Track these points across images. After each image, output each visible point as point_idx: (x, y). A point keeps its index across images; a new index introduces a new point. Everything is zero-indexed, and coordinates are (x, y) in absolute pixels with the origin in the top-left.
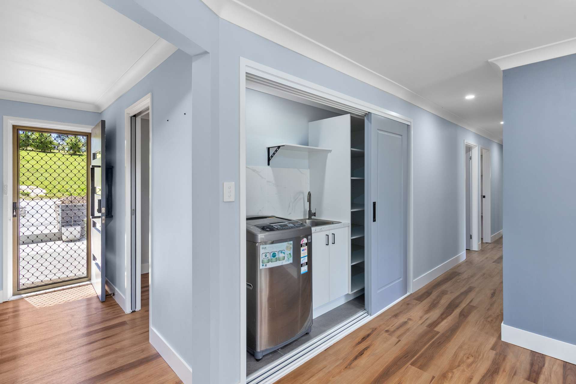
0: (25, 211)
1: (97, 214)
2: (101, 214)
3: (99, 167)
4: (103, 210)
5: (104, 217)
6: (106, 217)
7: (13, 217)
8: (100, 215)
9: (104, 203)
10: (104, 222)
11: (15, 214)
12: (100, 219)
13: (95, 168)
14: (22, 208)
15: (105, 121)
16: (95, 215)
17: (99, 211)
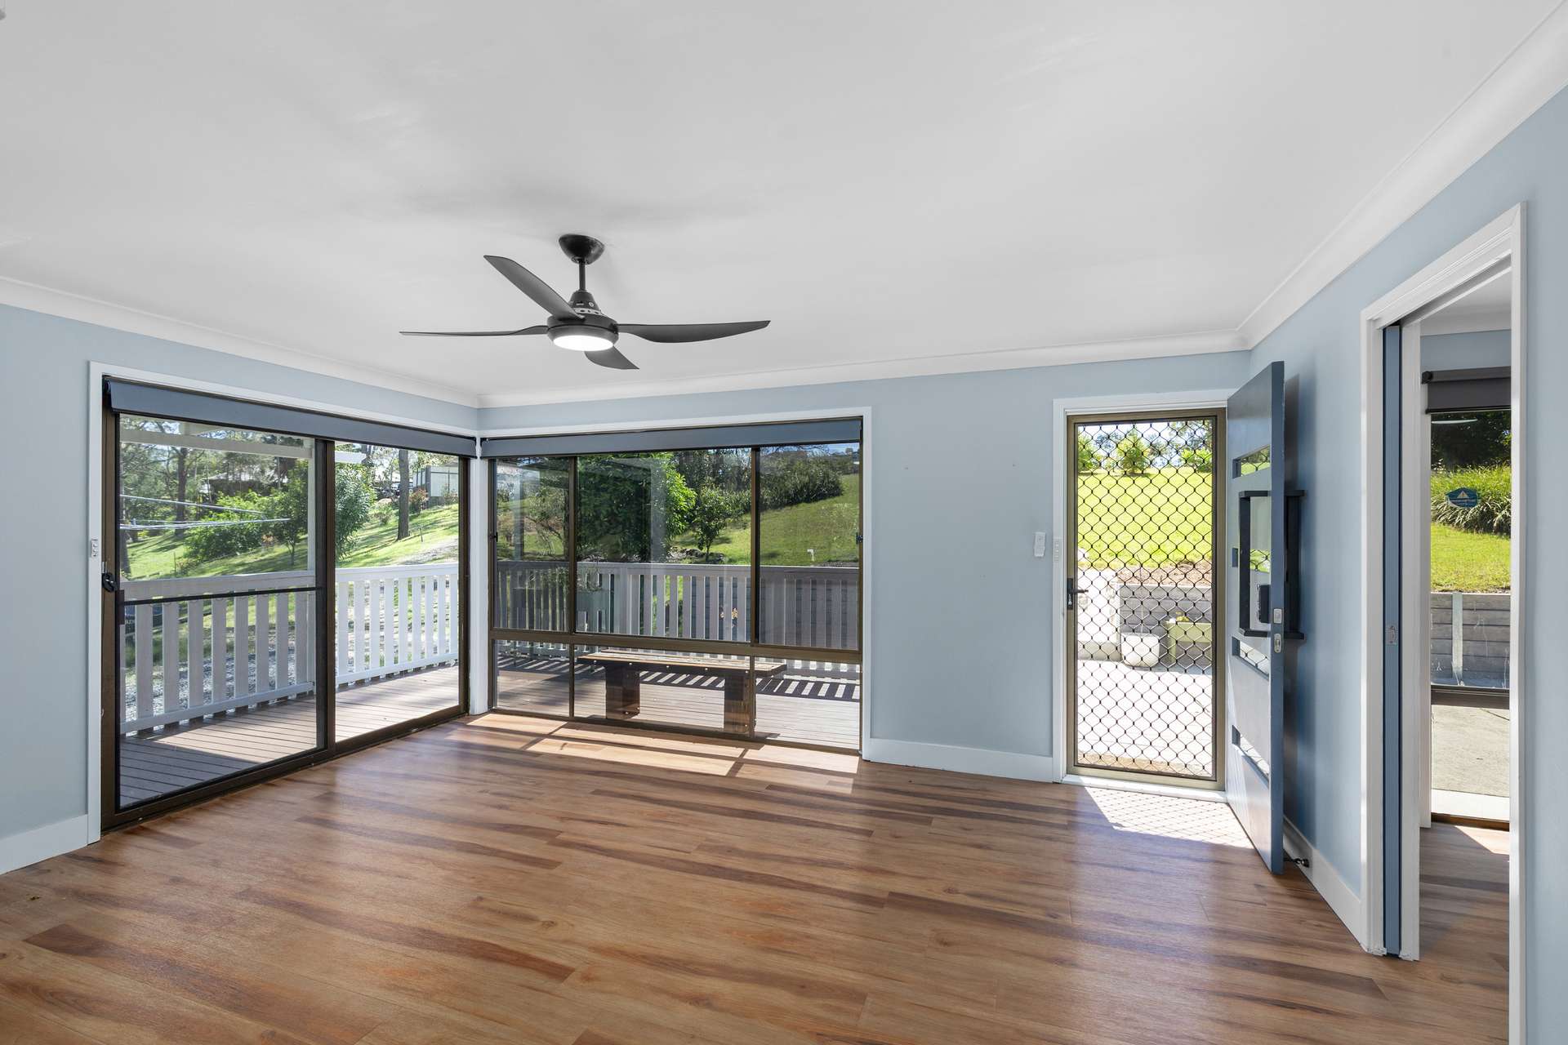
0: (1087, 597)
1: (1256, 624)
2: (1270, 625)
3: (1264, 494)
4: (1278, 615)
5: (1278, 637)
6: (1286, 636)
7: (1068, 608)
8: (1267, 627)
9: (1278, 596)
10: (1278, 648)
11: (1070, 603)
12: (1269, 640)
13: (1252, 499)
14: (1082, 592)
15: (1283, 362)
16: (1252, 627)
17: (1265, 616)
